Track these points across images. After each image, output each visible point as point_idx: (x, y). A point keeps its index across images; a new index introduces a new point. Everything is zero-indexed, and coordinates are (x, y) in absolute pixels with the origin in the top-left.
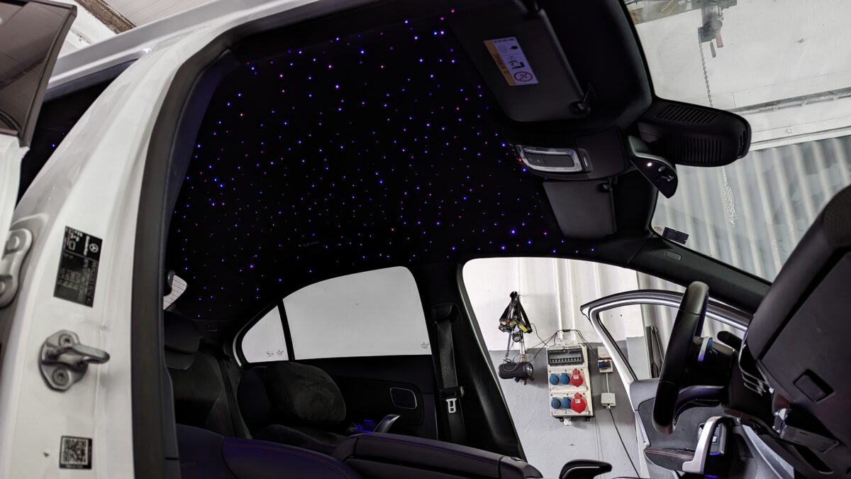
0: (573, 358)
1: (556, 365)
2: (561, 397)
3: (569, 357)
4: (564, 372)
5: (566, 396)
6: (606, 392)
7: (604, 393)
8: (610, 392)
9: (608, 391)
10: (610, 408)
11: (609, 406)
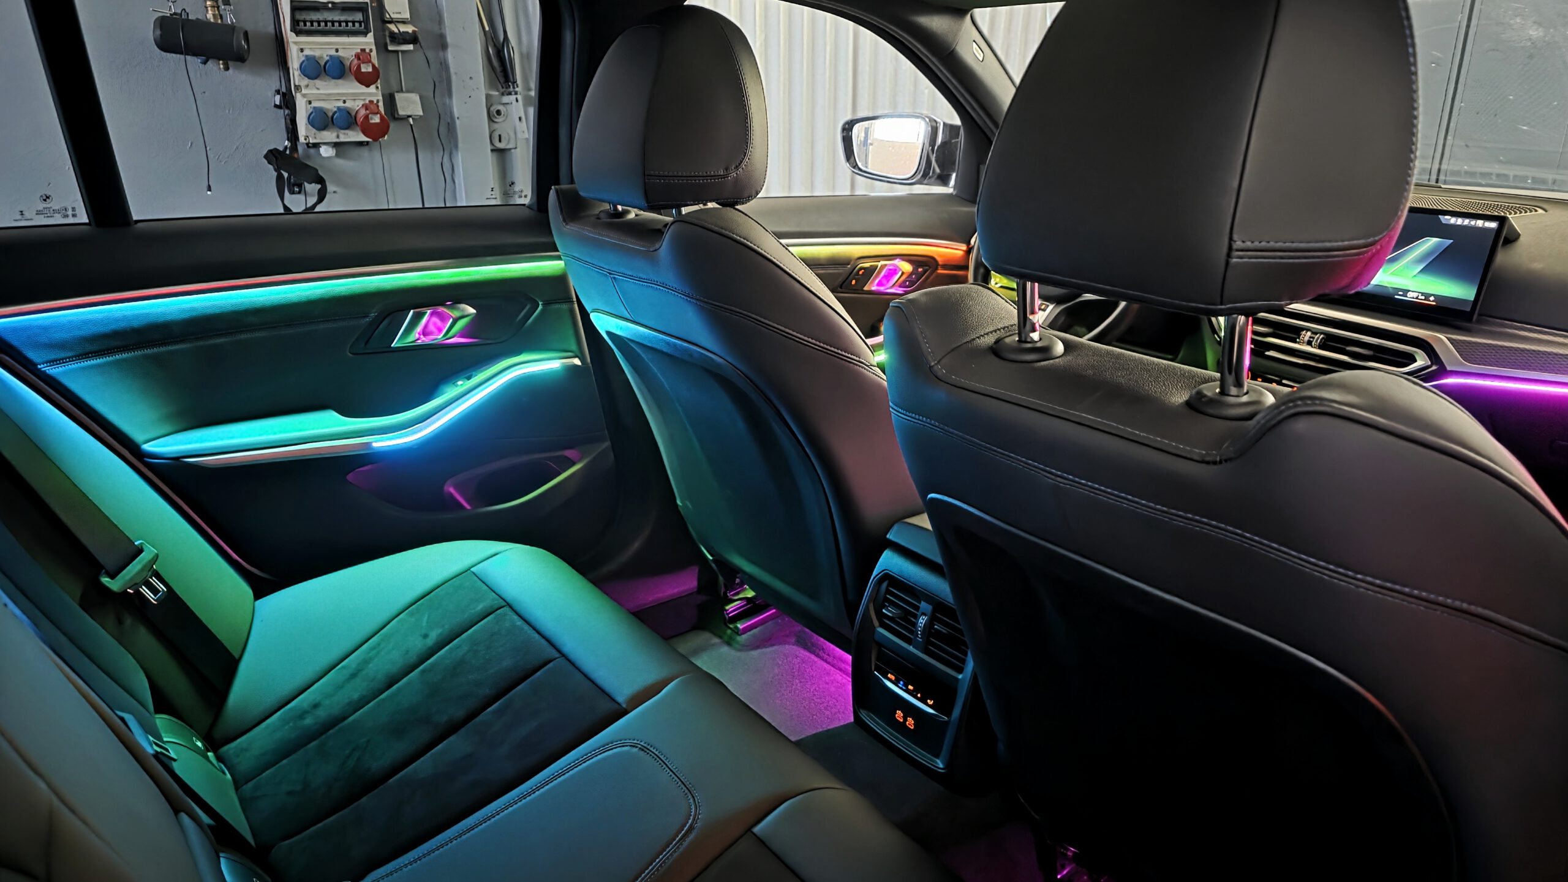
0: (347, 22)
1: (310, 33)
2: (331, 106)
3: (336, 18)
4: (333, 53)
5: (341, 104)
6: (401, 91)
7: (399, 94)
8: (408, 91)
9: (404, 89)
10: (412, 123)
11: (411, 120)
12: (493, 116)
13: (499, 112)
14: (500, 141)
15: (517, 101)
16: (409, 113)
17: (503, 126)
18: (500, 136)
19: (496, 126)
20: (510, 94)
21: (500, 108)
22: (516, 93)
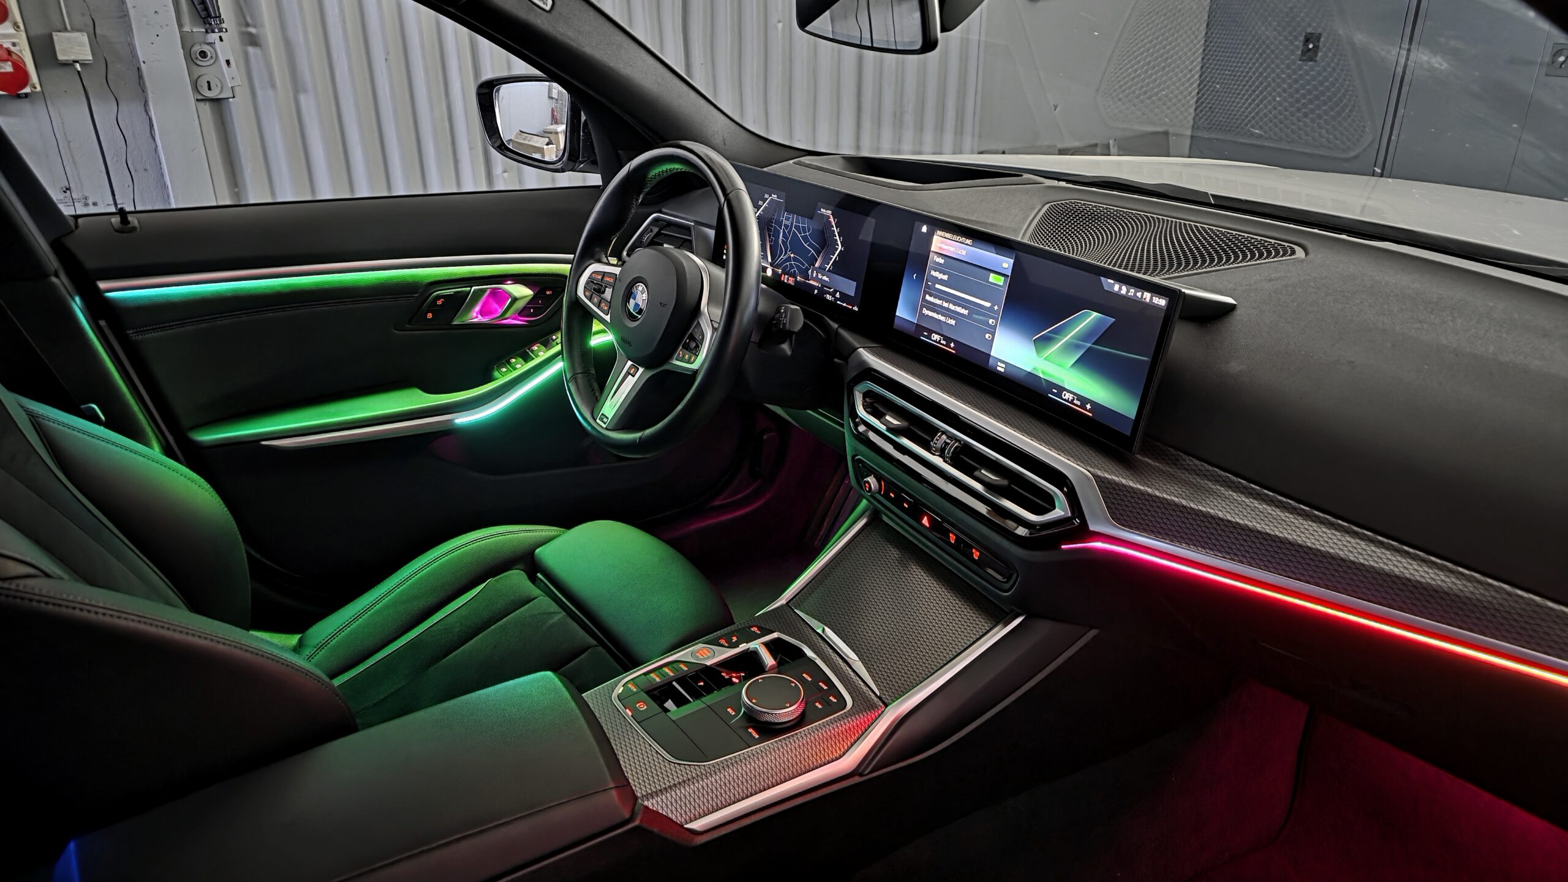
6: (65, 30)
7: (58, 33)
8: (73, 30)
9: (69, 28)
10: (79, 69)
11: (78, 66)
12: (195, 57)
13: (203, 54)
14: (210, 89)
15: (221, 39)
16: (73, 58)
17: (208, 73)
18: (209, 82)
19: (202, 71)
20: (213, 32)
21: (206, 48)
22: (221, 31)
